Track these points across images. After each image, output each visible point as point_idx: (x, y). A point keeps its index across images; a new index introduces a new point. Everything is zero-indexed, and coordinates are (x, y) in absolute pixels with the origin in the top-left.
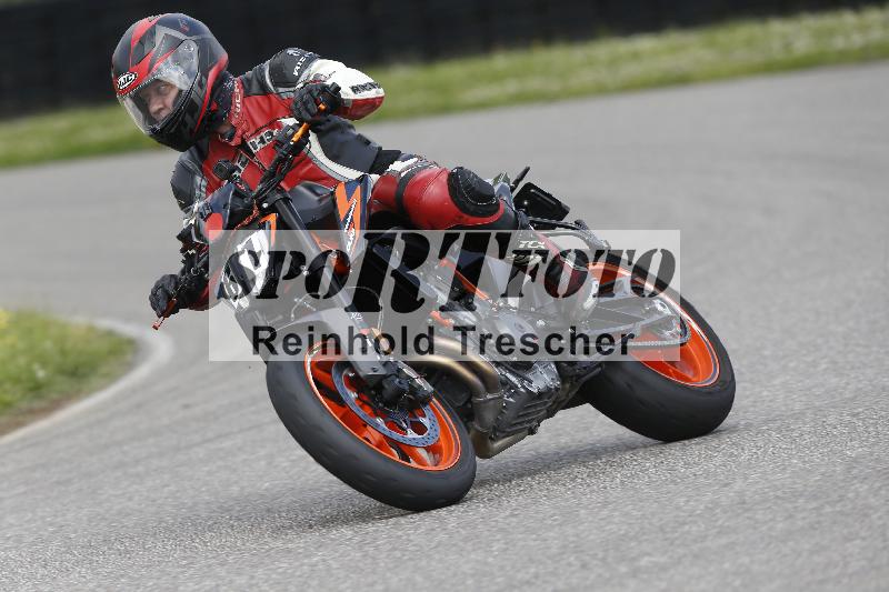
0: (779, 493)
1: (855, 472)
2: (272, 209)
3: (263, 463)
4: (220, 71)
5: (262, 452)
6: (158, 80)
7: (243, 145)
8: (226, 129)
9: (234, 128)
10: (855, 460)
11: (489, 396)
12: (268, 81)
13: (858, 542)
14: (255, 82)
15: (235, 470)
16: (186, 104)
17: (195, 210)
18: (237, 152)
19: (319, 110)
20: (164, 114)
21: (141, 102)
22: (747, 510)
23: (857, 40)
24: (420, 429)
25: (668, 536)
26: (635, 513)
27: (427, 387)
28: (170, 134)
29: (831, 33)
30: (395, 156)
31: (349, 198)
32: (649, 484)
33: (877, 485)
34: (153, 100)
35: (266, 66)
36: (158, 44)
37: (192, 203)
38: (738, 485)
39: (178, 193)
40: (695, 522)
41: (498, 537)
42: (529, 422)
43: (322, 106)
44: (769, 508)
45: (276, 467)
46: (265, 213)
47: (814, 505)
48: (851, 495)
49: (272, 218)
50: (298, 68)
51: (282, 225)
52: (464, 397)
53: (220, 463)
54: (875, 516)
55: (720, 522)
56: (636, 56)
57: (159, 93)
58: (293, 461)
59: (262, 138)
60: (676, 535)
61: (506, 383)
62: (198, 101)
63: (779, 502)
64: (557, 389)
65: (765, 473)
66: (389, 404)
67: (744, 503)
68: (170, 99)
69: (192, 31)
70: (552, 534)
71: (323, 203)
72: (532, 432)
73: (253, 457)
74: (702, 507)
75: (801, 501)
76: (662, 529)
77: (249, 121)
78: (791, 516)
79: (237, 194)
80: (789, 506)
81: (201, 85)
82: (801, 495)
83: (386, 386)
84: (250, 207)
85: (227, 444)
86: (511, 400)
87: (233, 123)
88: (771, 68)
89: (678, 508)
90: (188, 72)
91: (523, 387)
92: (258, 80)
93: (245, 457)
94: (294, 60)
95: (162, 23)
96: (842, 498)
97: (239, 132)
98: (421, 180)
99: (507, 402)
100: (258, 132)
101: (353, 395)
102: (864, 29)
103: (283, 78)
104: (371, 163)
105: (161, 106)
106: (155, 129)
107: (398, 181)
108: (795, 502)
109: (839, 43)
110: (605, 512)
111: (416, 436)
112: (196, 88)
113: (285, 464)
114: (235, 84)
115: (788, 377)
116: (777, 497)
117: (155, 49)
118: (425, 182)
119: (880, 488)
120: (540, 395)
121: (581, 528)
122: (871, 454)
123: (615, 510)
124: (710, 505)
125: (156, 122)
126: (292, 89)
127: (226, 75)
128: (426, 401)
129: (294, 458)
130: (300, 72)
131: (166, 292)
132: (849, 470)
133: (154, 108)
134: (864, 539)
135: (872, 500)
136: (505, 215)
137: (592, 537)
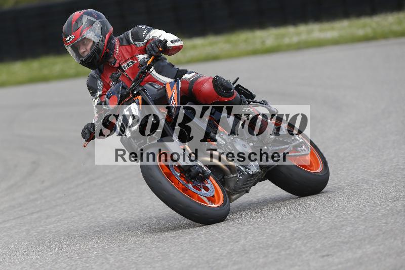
0: (261, 246)
1: (295, 235)
2: (138, 94)
3: (24, 233)
4: (110, 35)
5: (24, 229)
6: (85, 38)
7: (120, 67)
8: (112, 60)
9: (116, 60)
10: (296, 230)
11: (232, 176)
12: (131, 39)
13: (297, 267)
14: (124, 39)
15: (11, 237)
16: (97, 50)
17: (98, 95)
18: (117, 70)
19: (159, 50)
20: (86, 54)
21: (75, 48)
22: (246, 253)
23: (295, 39)
24: (207, 189)
25: (210, 265)
26: (195, 255)
27: (209, 171)
28: (89, 62)
29: (283, 36)
30: (185, 72)
31: (172, 89)
32: (202, 242)
33: (305, 241)
34: (81, 48)
35: (130, 32)
36: (84, 23)
37: (97, 92)
38: (242, 242)
39: (90, 88)
40: (222, 259)
41: (133, 266)
42: (247, 187)
43: (160, 49)
44: (257, 252)
45: (30, 235)
46: (135, 96)
47: (277, 250)
48: (293, 246)
49: (140, 98)
50: (144, 33)
51: (144, 102)
52: (221, 176)
53: (5, 234)
54: (304, 256)
55: (234, 259)
56: (194, 47)
57: (84, 44)
58: (38, 232)
59: (128, 64)
60: (214, 265)
61: (239, 170)
62: (101, 48)
63: (261, 249)
64: (259, 173)
65: (254, 236)
66: (193, 178)
67: (245, 250)
68: (89, 47)
69: (98, 18)
70: (157, 265)
71: (160, 91)
72: (247, 192)
73: (20, 231)
74: (226, 252)
75: (271, 249)
76: (208, 262)
77: (122, 56)
78: (266, 256)
79: (123, 87)
80: (265, 251)
81: (102, 41)
82: (271, 246)
83: (192, 170)
84: (129, 93)
85: (7, 225)
86: (241, 177)
87: (115, 57)
88: (255, 53)
89: (215, 252)
90: (97, 35)
91: (246, 172)
92: (126, 38)
93: (16, 231)
94: (143, 30)
95: (85, 13)
96: (289, 247)
97: (118, 61)
98: (201, 82)
99: (239, 178)
100: (126, 61)
101: (178, 174)
102: (299, 34)
103: (137, 38)
104: (175, 75)
105: (85, 50)
106: (82, 60)
107: (189, 82)
108: (268, 250)
109: (287, 41)
110: (182, 255)
111: (205, 192)
112: (101, 42)
113: (35, 234)
114: (116, 40)
115: (265, 193)
116: (260, 247)
117: (83, 26)
118: (202, 83)
119: (307, 243)
120: (253, 175)
121: (171, 262)
122: (302, 227)
123: (186, 253)
124: (230, 251)
125: (82, 57)
126: (141, 43)
127: (112, 37)
128: (208, 177)
129: (39, 231)
130: (146, 35)
131: (89, 131)
132: (293, 234)
133: (82, 51)
134: (299, 266)
135: (303, 249)
136: (237, 97)
137: (176, 266)
